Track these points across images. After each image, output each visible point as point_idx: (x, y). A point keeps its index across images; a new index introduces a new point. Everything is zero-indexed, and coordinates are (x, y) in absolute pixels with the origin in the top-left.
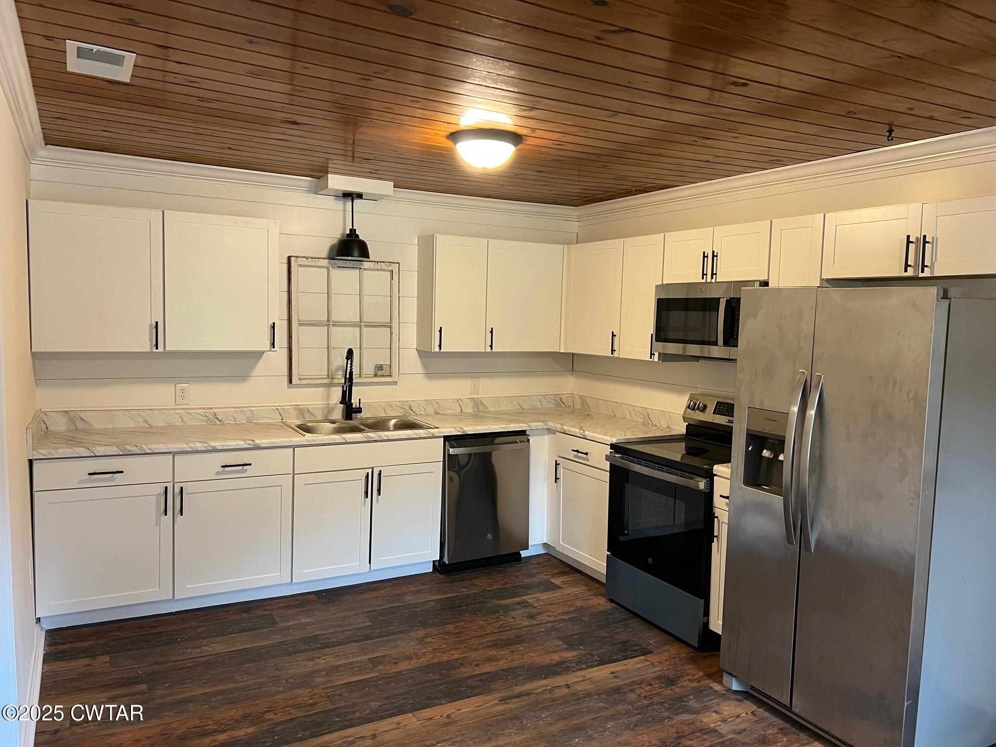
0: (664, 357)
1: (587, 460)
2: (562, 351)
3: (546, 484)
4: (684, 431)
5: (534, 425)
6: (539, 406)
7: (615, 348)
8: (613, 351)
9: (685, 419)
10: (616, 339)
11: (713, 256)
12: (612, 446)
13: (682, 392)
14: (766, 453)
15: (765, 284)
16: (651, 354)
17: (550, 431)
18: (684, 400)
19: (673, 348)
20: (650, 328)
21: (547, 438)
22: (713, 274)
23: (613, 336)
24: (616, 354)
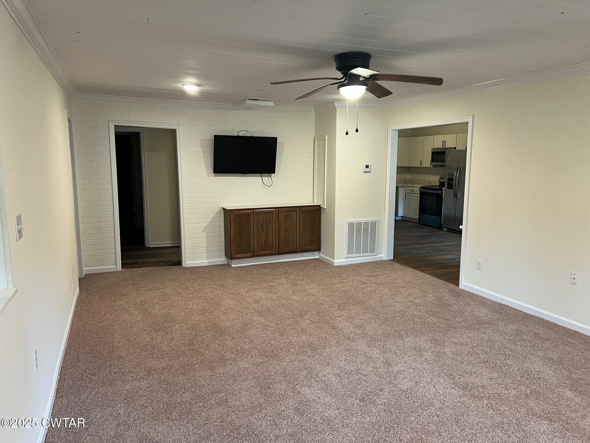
0: (434, 166)
1: (414, 192)
2: (407, 166)
3: (402, 201)
4: (439, 185)
5: (400, 185)
6: (399, 182)
7: (422, 164)
8: (421, 165)
9: (439, 181)
10: (422, 162)
11: (445, 142)
12: (420, 187)
13: (439, 175)
14: (451, 182)
15: (455, 148)
16: (431, 165)
17: (404, 187)
18: (439, 177)
19: (435, 163)
20: (430, 159)
21: (403, 189)
22: (445, 146)
23: (421, 161)
24: (422, 166)
